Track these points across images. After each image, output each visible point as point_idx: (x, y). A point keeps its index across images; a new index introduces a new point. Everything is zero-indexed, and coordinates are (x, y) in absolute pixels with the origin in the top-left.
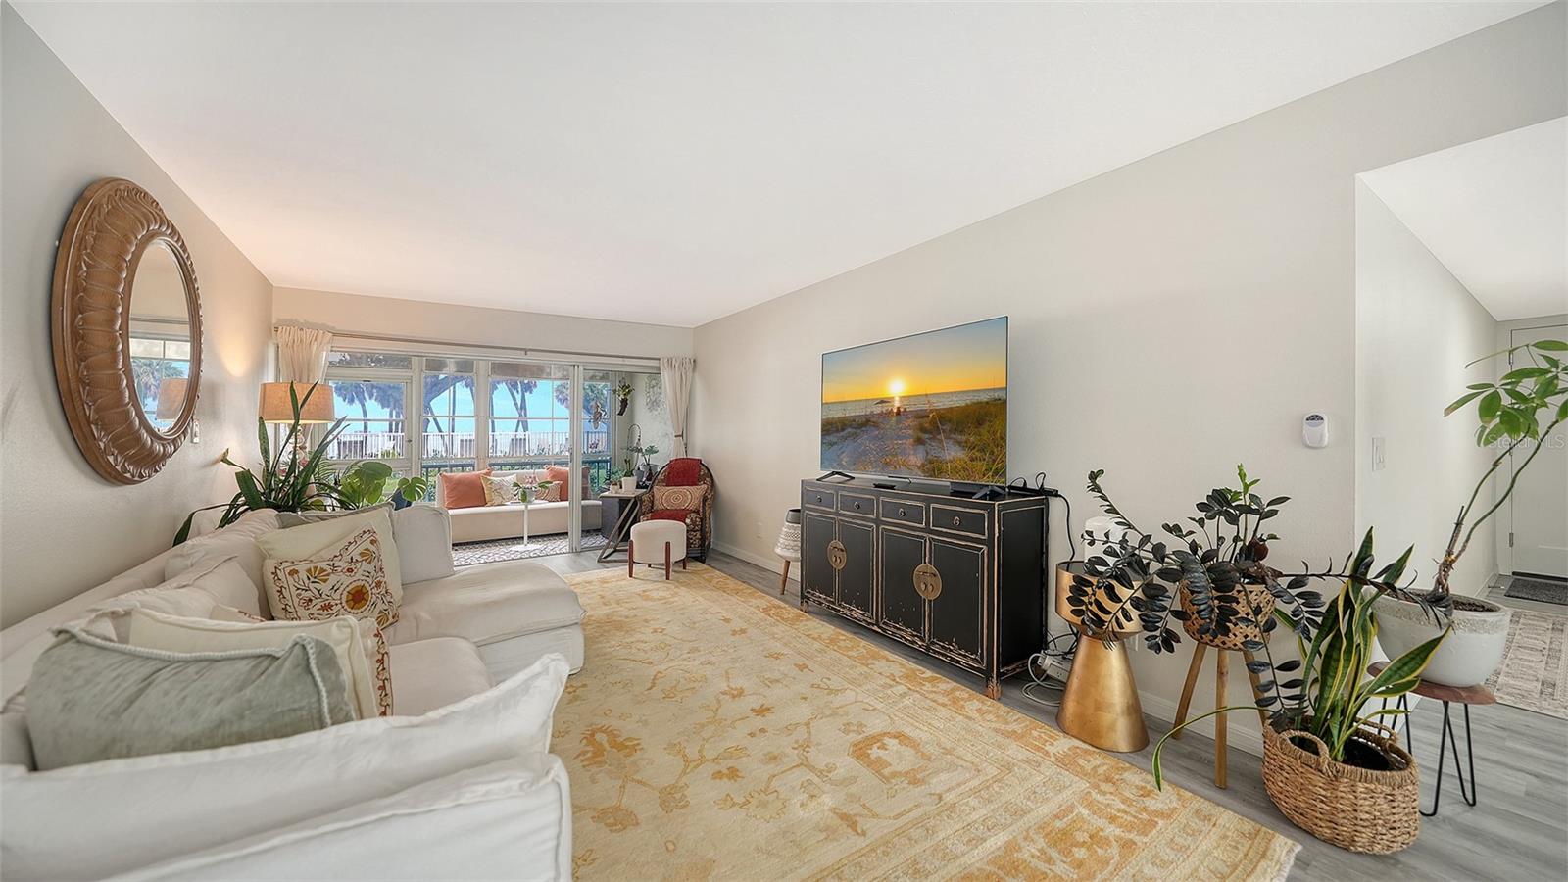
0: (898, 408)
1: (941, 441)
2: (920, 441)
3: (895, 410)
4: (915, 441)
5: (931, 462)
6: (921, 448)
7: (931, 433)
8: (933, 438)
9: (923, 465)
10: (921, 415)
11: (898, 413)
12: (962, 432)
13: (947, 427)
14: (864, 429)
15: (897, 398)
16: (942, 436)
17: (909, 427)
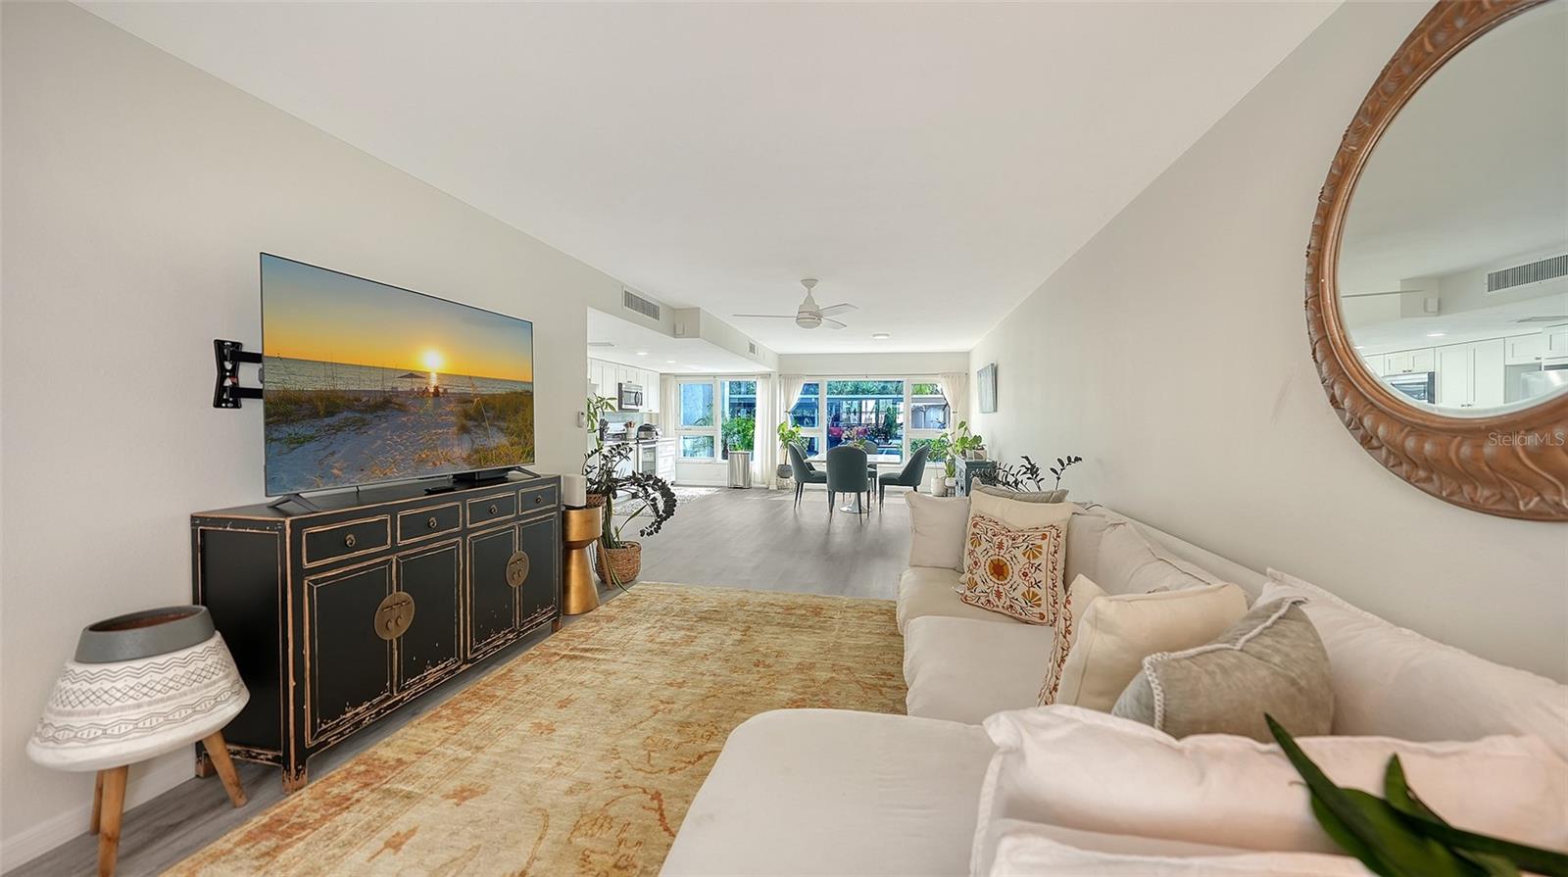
0: (436, 388)
1: (485, 429)
2: (464, 430)
3: (432, 390)
4: (459, 430)
5: (477, 451)
6: (466, 437)
7: (476, 420)
8: (479, 426)
9: (469, 456)
10: (464, 399)
11: (436, 393)
12: (504, 419)
13: (490, 414)
14: (380, 413)
15: (434, 375)
16: (486, 424)
17: (451, 413)
